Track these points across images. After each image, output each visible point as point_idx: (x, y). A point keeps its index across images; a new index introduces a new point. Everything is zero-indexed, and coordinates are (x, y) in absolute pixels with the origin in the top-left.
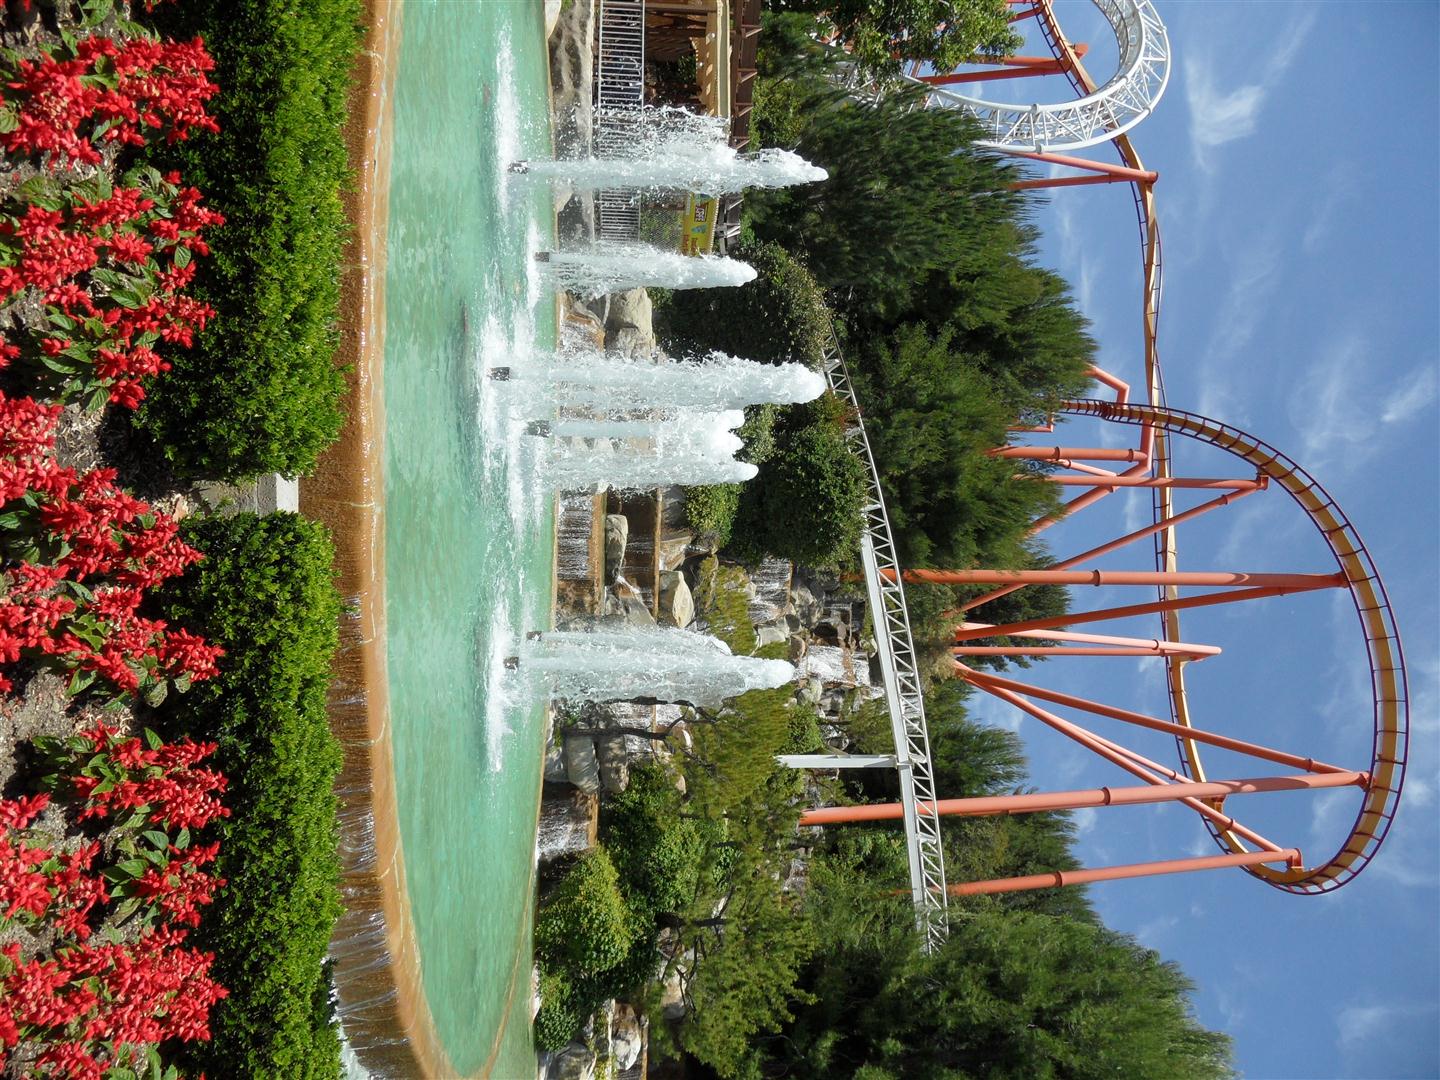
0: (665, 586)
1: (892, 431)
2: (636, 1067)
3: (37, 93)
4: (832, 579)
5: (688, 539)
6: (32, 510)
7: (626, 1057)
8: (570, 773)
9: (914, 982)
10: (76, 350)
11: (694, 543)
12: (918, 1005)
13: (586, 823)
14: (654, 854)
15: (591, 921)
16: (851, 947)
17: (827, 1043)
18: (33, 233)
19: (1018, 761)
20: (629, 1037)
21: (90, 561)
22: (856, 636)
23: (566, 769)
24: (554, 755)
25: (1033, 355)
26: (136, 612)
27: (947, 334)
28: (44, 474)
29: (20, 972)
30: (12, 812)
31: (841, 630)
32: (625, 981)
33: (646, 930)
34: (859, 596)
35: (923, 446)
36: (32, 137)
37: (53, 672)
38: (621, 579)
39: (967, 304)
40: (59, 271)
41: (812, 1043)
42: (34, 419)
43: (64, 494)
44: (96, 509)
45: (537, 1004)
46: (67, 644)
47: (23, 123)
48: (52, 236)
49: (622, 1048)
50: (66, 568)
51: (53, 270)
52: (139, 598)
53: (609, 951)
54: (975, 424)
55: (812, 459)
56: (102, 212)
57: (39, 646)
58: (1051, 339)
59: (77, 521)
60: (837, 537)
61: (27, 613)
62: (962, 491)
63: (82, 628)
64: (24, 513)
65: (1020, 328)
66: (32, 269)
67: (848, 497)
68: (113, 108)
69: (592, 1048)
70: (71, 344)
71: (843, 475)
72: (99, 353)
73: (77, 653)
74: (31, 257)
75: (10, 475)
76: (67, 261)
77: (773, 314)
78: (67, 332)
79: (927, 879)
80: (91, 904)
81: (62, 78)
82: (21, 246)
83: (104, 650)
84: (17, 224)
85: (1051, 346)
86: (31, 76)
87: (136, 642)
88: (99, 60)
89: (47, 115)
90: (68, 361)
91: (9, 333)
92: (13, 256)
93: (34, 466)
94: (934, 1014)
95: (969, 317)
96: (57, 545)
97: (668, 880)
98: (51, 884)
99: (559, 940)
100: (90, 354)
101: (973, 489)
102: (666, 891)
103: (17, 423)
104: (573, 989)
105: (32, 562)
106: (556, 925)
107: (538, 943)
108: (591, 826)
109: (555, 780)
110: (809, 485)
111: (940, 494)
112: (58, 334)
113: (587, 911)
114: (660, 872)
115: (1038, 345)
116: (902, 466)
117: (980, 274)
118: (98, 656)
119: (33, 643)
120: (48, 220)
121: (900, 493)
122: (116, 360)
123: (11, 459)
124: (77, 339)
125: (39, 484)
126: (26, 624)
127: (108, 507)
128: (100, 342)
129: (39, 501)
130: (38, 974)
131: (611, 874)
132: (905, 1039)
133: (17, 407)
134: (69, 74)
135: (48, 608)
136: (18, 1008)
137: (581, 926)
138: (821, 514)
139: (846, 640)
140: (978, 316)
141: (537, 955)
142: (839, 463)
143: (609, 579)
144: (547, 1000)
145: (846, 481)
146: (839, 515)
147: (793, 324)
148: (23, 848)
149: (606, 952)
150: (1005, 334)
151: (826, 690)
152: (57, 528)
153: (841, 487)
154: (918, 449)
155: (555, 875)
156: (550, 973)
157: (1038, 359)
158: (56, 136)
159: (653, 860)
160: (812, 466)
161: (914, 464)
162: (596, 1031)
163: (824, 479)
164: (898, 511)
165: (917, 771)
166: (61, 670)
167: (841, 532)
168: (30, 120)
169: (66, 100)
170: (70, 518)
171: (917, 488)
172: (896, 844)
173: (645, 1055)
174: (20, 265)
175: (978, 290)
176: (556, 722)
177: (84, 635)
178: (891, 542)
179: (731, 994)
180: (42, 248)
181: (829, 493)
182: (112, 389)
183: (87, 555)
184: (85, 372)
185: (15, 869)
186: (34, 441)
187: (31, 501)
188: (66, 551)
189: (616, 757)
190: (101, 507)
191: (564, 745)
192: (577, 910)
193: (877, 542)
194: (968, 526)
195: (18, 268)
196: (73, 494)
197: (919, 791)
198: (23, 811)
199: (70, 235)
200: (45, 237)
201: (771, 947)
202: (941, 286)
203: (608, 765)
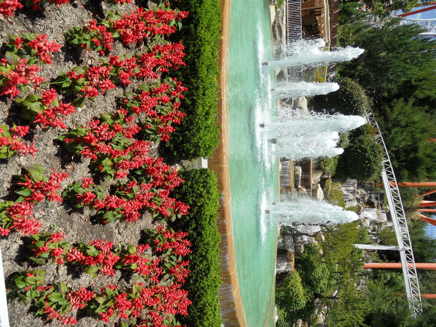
0: (314, 189)
1: (392, 135)
3: (144, 62)
4: (372, 186)
5: (321, 173)
6: (144, 169)
8: (286, 247)
10: (153, 127)
11: (323, 175)
13: (291, 262)
14: (313, 274)
15: (293, 293)
18: (143, 98)
21: (157, 182)
22: (381, 205)
23: (284, 245)
24: (280, 241)
26: (169, 196)
28: (146, 160)
29: (143, 290)
30: (141, 248)
31: (376, 202)
32: (305, 314)
33: (311, 298)
34: (382, 191)
35: (404, 140)
36: (143, 74)
37: (149, 212)
38: (300, 186)
39: (419, 89)
40: (149, 107)
42: (144, 146)
43: (151, 165)
44: (158, 168)
45: (277, 318)
46: (152, 205)
47: (141, 70)
48: (147, 98)
50: (152, 184)
51: (148, 107)
52: (169, 192)
53: (299, 304)
54: (424, 131)
55: (363, 146)
56: (159, 90)
57: (146, 205)
59: (154, 172)
60: (373, 172)
61: (143, 196)
62: (420, 154)
63: (155, 200)
64: (142, 170)
66: (143, 107)
67: (376, 158)
68: (161, 63)
70: (152, 125)
71: (374, 151)
72: (158, 127)
73: (154, 207)
74: (143, 104)
75: (139, 160)
76: (151, 104)
77: (347, 100)
78: (151, 123)
79: (412, 291)
80: (159, 274)
81: (149, 58)
82: (140, 101)
83: (161, 206)
84: (140, 96)
86: (143, 58)
87: (168, 204)
88: (157, 51)
89: (146, 67)
90: (151, 130)
91: (138, 124)
92: (139, 104)
93: (144, 158)
95: (420, 94)
96: (150, 178)
97: (318, 283)
98: (149, 268)
99: (283, 298)
100: (156, 128)
101: (424, 154)
102: (317, 286)
103: (140, 147)
104: (288, 314)
105: (144, 183)
106: (282, 294)
107: (277, 299)
108: (293, 263)
109: (280, 248)
110: (362, 155)
111: (412, 156)
112: (149, 123)
113: (292, 290)
114: (315, 280)
116: (396, 147)
117: (424, 79)
118: (159, 208)
119: (145, 204)
120: (147, 94)
121: (396, 156)
122: (163, 129)
123: (139, 156)
124: (153, 124)
125: (145, 163)
126: (143, 199)
127: (162, 168)
128: (159, 124)
129: (145, 167)
130: (147, 292)
131: (299, 279)
133: (141, 143)
134: (151, 56)
135: (148, 195)
136: (143, 300)
137: (290, 295)
138: (367, 164)
139: (378, 206)
140: (423, 93)
141: (276, 302)
142: (373, 147)
143: (296, 187)
144: (280, 317)
145: (375, 153)
146: (373, 164)
147: (354, 103)
148: (143, 258)
149: (298, 304)
150: (435, 99)
151: (371, 223)
152: (150, 174)
153: (374, 155)
154: (402, 141)
155: (281, 278)
156: (281, 308)
158: (148, 73)
159: (313, 276)
160: (363, 148)
161: (401, 146)
163: (367, 152)
164: (395, 162)
165: (407, 252)
166: (151, 212)
167: (374, 170)
168: (142, 69)
169: (150, 63)
170: (153, 171)
171: (403, 154)
172: (399, 277)
174: (140, 106)
175: (423, 84)
176: (281, 230)
177: (156, 202)
178: (393, 173)
179: (340, 322)
180: (145, 101)
181: (369, 157)
182: (162, 137)
183: (156, 181)
184: (155, 133)
185: (141, 263)
186: (144, 151)
187: (143, 167)
188: (152, 180)
189: (300, 242)
190: (160, 168)
191: (283, 238)
192: (289, 289)
193: (387, 173)
194: (423, 167)
195: (140, 107)
196: (153, 165)
197: (408, 259)
198: (143, 248)
199: (151, 97)
200: (146, 99)
201: (354, 308)
202: (409, 84)
203: (297, 245)
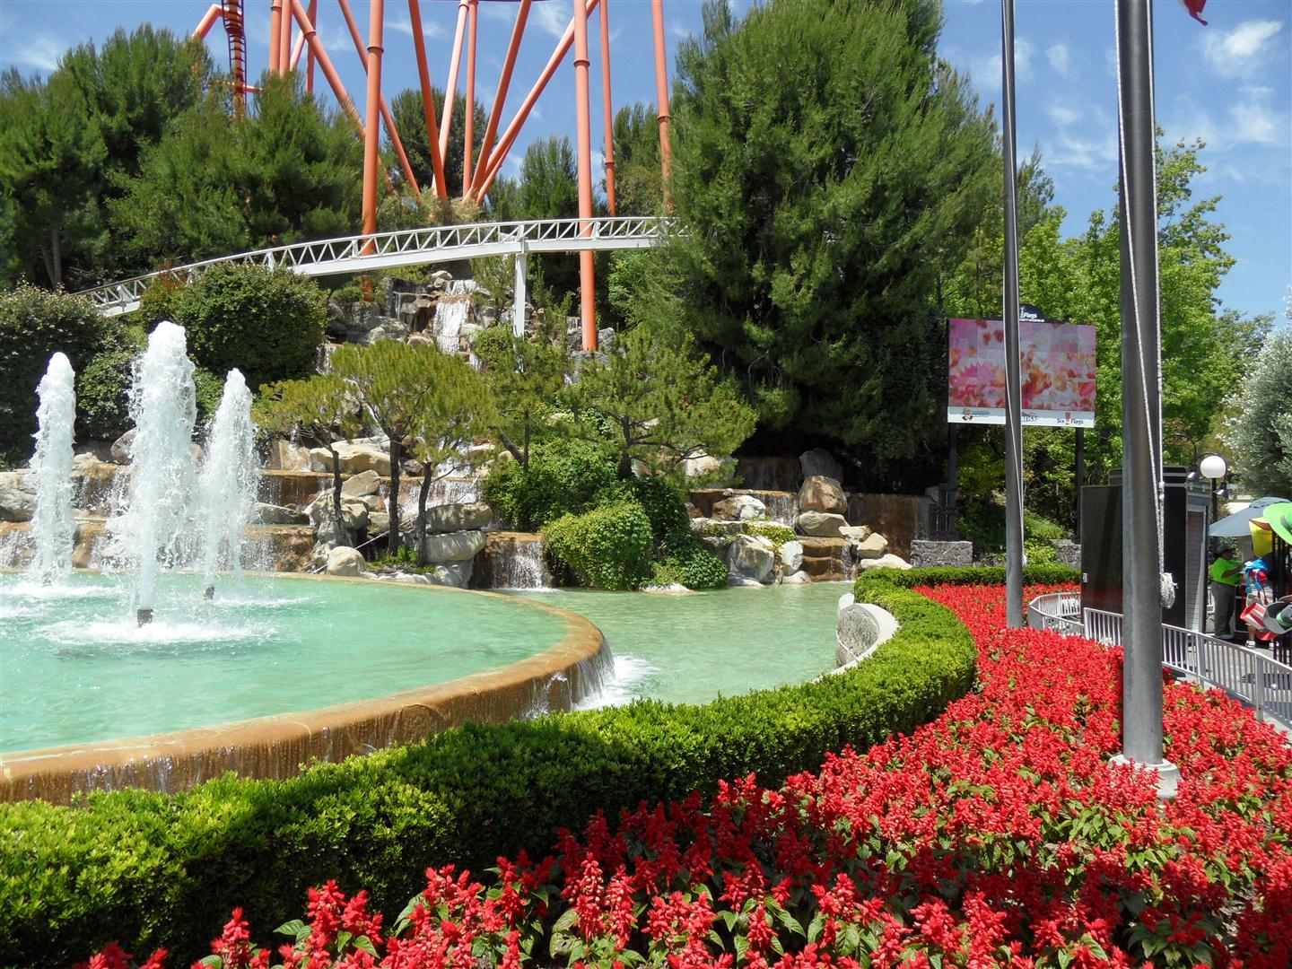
0: (322, 466)
1: (202, 237)
2: (767, 501)
5: (282, 444)
7: (756, 508)
8: (462, 557)
9: (708, 249)
11: (288, 438)
12: (725, 245)
13: (517, 543)
14: (564, 480)
15: (604, 538)
16: (682, 305)
17: (754, 330)
19: (553, 145)
20: (739, 506)
22: (430, 291)
23: (459, 562)
24: (442, 573)
25: (151, 92)
27: (118, 177)
31: (420, 303)
32: (672, 508)
33: (626, 488)
34: (386, 282)
35: (218, 208)
39: (78, 152)
41: (754, 343)
45: (677, 589)
49: (747, 513)
53: (632, 522)
54: (202, 154)
55: (203, 315)
58: (134, 71)
60: (288, 296)
62: (267, 172)
65: (122, 104)
67: (245, 283)
69: (734, 538)
71: (221, 286)
85: (142, 73)
94: (733, 232)
95: (94, 153)
97: (588, 467)
99: (621, 568)
101: (265, 161)
102: (598, 469)
104: (672, 555)
106: (607, 570)
107: (622, 587)
108: (520, 538)
109: (470, 573)
110: (230, 321)
111: (270, 193)
113: (595, 542)
114: (580, 475)
115: (141, 87)
116: (242, 229)
117: (44, 134)
121: (263, 233)
131: (567, 518)
132: (753, 260)
137: (608, 548)
138: (262, 311)
139: (431, 299)
140: (93, 143)
141: (635, 589)
142: (209, 289)
143: (303, 520)
144: (676, 579)
145: (228, 284)
146: (263, 292)
149: (633, 525)
150: (128, 119)
151: (476, 321)
153: (233, 288)
154: (224, 213)
155: (564, 573)
156: (652, 576)
157: (156, 89)
159: (570, 481)
160: (210, 317)
161: (238, 217)
162: (720, 535)
163: (222, 306)
164: (285, 237)
165: (533, 235)
167: (282, 292)
171: (263, 217)
173: (758, 492)
175: (60, 139)
176: (406, 572)
178: (308, 245)
181: (239, 301)
189: (456, 515)
191: (434, 564)
192: (593, 551)
193: (308, 260)
194: (303, 169)
202: (57, 178)
203: (462, 522)
